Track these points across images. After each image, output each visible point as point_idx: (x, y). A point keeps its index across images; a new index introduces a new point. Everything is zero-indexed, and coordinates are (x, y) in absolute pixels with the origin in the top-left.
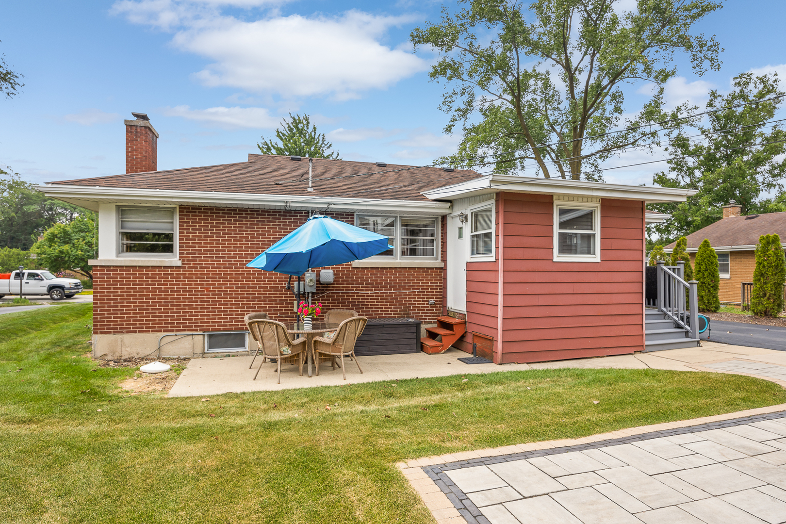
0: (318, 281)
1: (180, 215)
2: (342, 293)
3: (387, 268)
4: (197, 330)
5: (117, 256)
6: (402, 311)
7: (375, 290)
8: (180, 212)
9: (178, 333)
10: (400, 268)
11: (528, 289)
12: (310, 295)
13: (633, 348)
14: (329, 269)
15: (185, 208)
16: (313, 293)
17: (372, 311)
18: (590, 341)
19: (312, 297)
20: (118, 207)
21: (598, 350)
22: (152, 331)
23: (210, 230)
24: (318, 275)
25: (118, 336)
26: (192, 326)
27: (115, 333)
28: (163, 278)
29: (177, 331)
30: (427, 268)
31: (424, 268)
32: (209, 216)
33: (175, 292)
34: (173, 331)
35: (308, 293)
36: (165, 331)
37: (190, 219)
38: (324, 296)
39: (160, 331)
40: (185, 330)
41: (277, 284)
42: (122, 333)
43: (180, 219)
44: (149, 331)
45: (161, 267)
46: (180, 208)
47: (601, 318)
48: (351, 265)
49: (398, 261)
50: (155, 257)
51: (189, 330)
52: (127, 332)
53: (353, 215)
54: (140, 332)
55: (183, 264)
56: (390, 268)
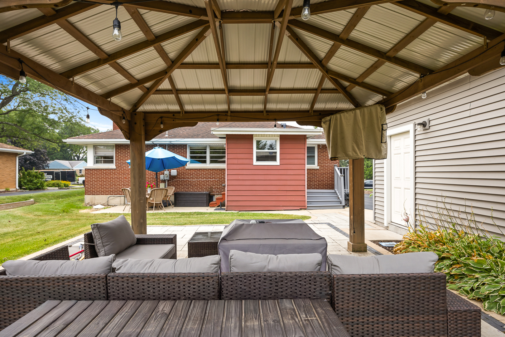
0: (170, 175)
1: (115, 148)
2: (181, 180)
3: (202, 169)
4: (122, 195)
5: (94, 165)
6: (209, 189)
7: (196, 179)
8: (115, 147)
9: (115, 196)
10: (208, 169)
11: (240, 177)
12: (167, 181)
13: (299, 207)
14: (175, 169)
15: (117, 146)
16: (168, 180)
17: (195, 189)
18: (274, 202)
19: (168, 182)
20: (94, 146)
21: (279, 207)
22: (105, 194)
23: (127, 154)
24: (170, 172)
25: (93, 196)
26: (120, 193)
27: (92, 194)
28: (109, 173)
29: (114, 194)
30: (222, 169)
31: (220, 169)
32: (127, 148)
33: (114, 179)
34: (113, 194)
35: (166, 180)
36: (110, 194)
37: (119, 150)
38: (173, 182)
39: (108, 194)
40: (117, 194)
41: (153, 176)
42: (95, 195)
43: (115, 150)
44: (104, 194)
45: (108, 169)
46: (116, 146)
47: (281, 192)
48: (185, 168)
49: (208, 166)
50: (107, 165)
51: (119, 194)
52: (97, 194)
53: (187, 146)
54: (101, 194)
55: (117, 168)
56: (204, 169)
